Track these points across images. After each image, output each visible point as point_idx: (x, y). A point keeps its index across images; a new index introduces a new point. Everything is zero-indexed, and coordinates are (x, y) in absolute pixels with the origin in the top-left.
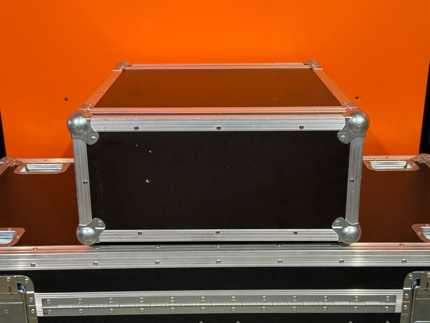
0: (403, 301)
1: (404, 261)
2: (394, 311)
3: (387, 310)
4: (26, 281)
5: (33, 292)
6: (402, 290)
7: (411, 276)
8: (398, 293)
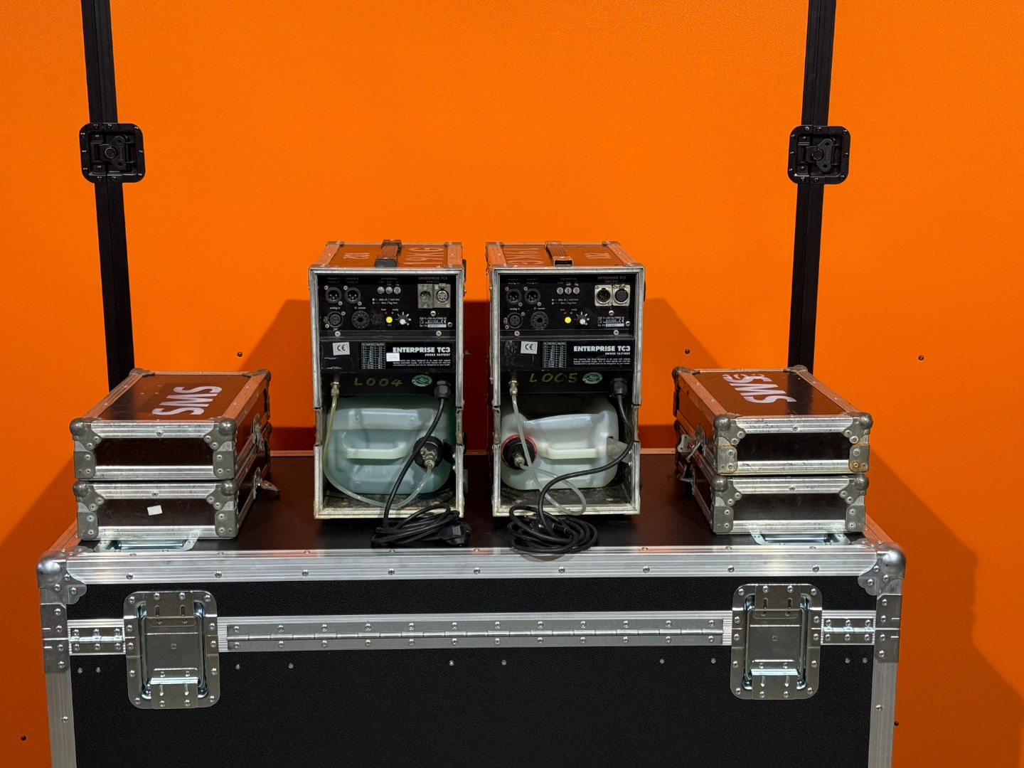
0: (733, 627)
1: (731, 569)
2: (722, 643)
3: (711, 641)
4: (207, 598)
5: (216, 615)
6: (731, 611)
7: (742, 590)
8: (726, 616)
